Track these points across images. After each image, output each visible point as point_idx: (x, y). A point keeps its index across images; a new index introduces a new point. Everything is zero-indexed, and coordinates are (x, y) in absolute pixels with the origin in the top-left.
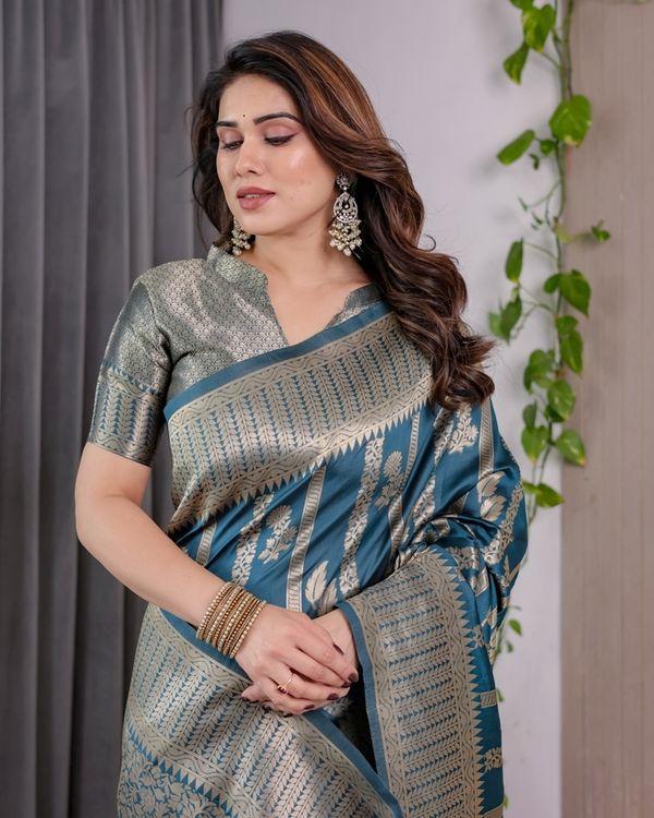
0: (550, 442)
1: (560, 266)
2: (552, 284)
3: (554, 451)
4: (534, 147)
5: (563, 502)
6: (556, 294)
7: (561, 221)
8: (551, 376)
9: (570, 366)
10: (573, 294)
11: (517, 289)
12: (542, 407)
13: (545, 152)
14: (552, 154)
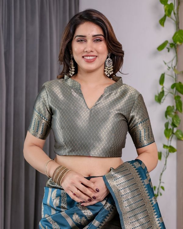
0: (173, 133)
1: (176, 81)
2: (173, 86)
3: (174, 136)
4: (168, 45)
5: (177, 151)
6: (175, 89)
7: (176, 68)
8: (173, 114)
9: (179, 110)
10: (179, 89)
11: (163, 88)
12: (170, 123)
13: (171, 47)
14: (173, 47)
